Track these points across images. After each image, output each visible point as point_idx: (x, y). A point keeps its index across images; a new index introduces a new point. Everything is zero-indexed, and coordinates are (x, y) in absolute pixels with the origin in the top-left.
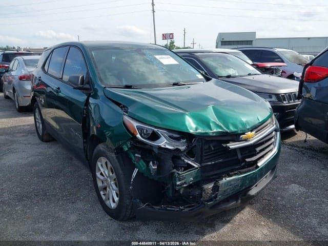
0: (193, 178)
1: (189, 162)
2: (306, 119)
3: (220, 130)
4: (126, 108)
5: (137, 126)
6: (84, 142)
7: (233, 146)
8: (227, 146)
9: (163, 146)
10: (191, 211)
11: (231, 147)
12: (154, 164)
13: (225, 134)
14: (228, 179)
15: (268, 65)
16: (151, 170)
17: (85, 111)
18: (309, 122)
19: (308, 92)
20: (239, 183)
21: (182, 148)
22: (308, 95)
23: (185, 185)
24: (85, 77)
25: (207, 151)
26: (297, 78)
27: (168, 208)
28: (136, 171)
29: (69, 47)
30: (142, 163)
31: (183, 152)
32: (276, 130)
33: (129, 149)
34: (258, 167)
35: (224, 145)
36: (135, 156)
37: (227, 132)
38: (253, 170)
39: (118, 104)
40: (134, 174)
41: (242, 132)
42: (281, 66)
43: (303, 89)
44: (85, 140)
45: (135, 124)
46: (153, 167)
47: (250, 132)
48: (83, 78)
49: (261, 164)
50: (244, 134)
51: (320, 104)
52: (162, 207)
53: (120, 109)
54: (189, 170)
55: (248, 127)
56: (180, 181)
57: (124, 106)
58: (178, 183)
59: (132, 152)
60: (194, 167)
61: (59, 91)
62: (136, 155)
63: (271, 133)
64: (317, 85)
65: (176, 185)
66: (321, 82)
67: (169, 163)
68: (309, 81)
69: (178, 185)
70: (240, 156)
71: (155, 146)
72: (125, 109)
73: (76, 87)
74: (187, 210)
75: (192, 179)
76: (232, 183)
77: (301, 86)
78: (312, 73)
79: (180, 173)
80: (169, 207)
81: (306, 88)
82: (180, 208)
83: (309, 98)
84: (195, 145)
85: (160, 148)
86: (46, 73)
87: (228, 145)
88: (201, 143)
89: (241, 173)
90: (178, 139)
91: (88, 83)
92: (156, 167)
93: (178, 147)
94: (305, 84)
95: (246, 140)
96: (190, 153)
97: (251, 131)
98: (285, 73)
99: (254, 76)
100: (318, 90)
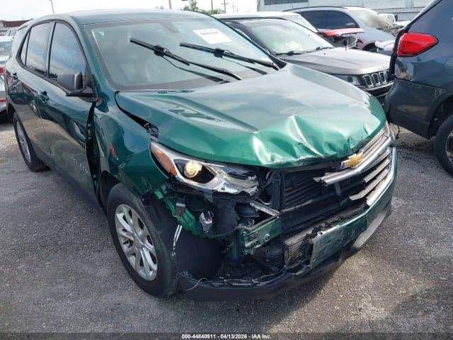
0: (270, 234)
1: (264, 210)
2: (400, 108)
3: (310, 156)
4: (154, 129)
5: (175, 160)
6: (94, 179)
7: (330, 179)
8: (321, 180)
9: (219, 190)
10: (269, 285)
11: (327, 181)
12: (207, 217)
13: (316, 161)
14: (324, 233)
15: (339, 32)
16: (204, 225)
17: (89, 131)
18: (404, 111)
19: (403, 70)
20: (342, 236)
21: (252, 190)
22: (403, 75)
23: (257, 246)
24: (83, 74)
25: (290, 188)
26: (380, 49)
27: (234, 284)
28: (179, 229)
29: (54, 23)
30: (188, 215)
31: (253, 196)
32: (391, 146)
33: (165, 196)
34: (367, 207)
35: (317, 179)
36: (175, 206)
37: (320, 158)
38: (361, 212)
39: (141, 122)
40: (177, 235)
41: (342, 156)
42: (356, 33)
43: (396, 66)
44: (94, 176)
45: (172, 157)
46: (207, 222)
47: (355, 155)
48: (80, 76)
49: (371, 201)
50: (346, 158)
51: (420, 86)
52: (224, 283)
53: (145, 130)
54: (263, 222)
55: (352, 147)
56: (250, 241)
57: (151, 126)
58: (248, 245)
59: (171, 200)
60: (271, 216)
61: (47, 98)
62: (177, 204)
63: (385, 150)
64: (414, 59)
65: (244, 247)
66: (421, 56)
67: (232, 215)
68: (404, 54)
69: (248, 248)
70: (339, 192)
71: (208, 192)
72: (153, 131)
73: (70, 92)
74: (263, 284)
75: (268, 235)
76: (332, 237)
77: (393, 62)
78: (408, 43)
79: (249, 229)
80: (235, 282)
81: (401, 65)
82: (252, 282)
83: (404, 79)
84: (271, 183)
85: (216, 193)
86: (24, 66)
87: (323, 178)
88: (280, 180)
89: (343, 220)
90: (243, 177)
91: (89, 85)
92: (211, 222)
93: (243, 190)
94: (400, 59)
95: (350, 168)
96: (264, 196)
97: (357, 152)
98: (361, 42)
99: (324, 51)
100: (417, 68)
